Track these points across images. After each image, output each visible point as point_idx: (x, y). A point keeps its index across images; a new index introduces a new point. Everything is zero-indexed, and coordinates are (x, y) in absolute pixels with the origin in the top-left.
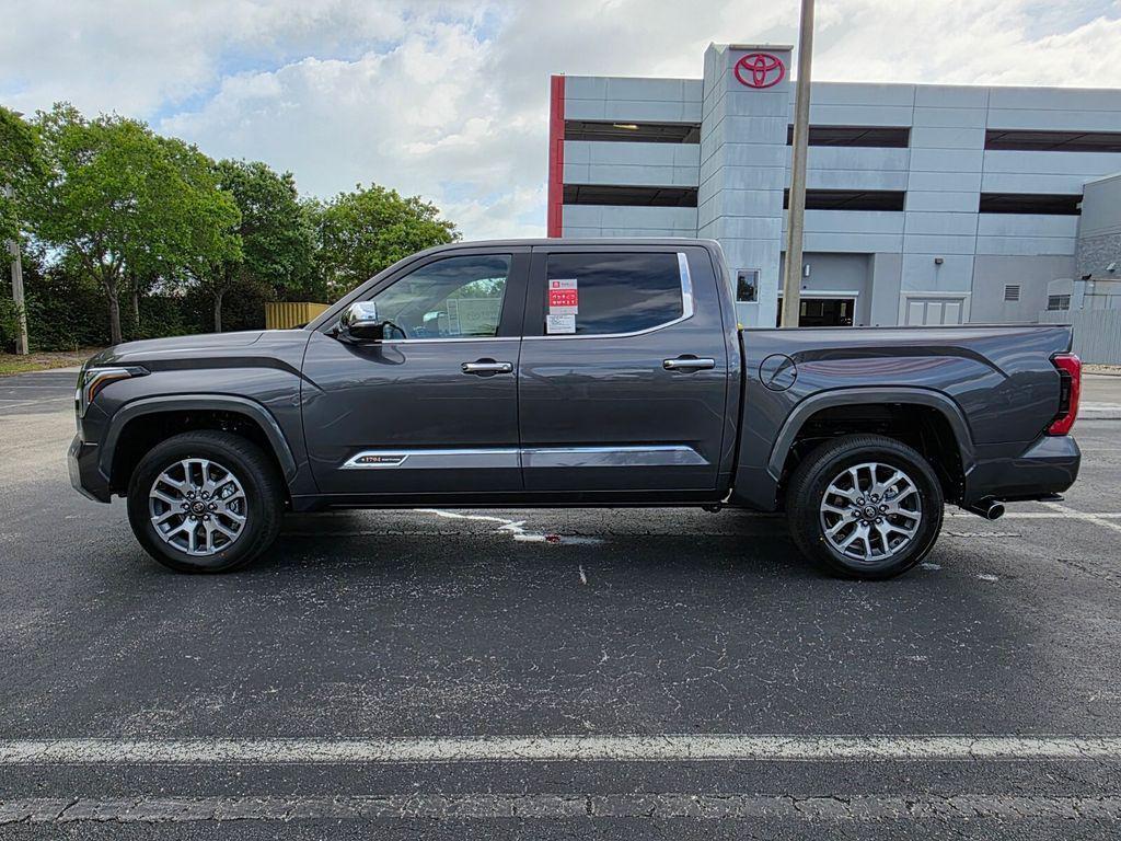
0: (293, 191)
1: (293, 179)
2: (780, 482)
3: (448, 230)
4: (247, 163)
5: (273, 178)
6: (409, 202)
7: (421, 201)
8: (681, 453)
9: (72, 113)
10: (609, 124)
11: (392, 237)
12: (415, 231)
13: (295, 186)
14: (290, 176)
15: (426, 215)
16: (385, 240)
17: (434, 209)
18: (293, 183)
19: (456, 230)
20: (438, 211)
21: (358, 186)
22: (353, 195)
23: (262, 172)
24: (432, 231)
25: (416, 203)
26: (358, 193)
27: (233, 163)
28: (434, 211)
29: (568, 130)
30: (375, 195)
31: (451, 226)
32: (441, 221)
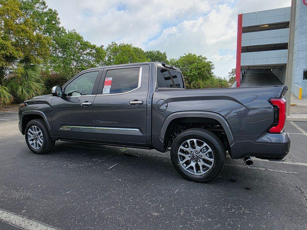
0: (166, 57)
1: (166, 54)
2: (164, 143)
3: (210, 64)
4: (155, 51)
5: (161, 54)
6: (199, 57)
7: (202, 56)
8: (136, 131)
9: (116, 44)
10: (259, 26)
11: (193, 67)
12: (200, 65)
13: (167, 56)
14: (165, 53)
15: (204, 60)
16: (191, 68)
17: (206, 58)
18: (166, 55)
19: (212, 64)
20: (207, 59)
21: (185, 54)
22: (183, 56)
23: (158, 52)
24: (205, 64)
25: (201, 57)
26: (185, 56)
27: (152, 51)
28: (206, 59)
29: (243, 30)
30: (189, 56)
31: (211, 63)
32: (208, 61)
